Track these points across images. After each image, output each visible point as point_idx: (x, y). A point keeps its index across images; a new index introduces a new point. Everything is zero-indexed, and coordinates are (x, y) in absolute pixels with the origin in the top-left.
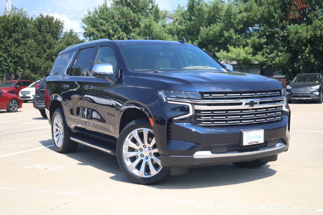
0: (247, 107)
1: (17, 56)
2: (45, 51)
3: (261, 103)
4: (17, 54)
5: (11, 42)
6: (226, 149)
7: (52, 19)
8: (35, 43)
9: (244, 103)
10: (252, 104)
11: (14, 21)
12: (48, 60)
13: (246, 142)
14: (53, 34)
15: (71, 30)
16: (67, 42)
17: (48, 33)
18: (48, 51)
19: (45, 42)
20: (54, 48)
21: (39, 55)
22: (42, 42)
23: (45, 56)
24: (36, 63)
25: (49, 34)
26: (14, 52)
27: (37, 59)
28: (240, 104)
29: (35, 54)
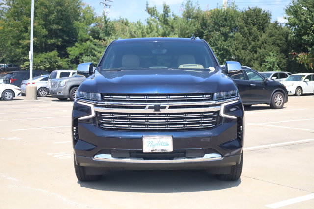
0: (152, 111)
1: (224, 49)
2: (250, 44)
3: (171, 107)
4: (223, 47)
5: (219, 36)
6: (128, 155)
7: (260, 11)
8: (241, 36)
9: (147, 107)
10: (157, 108)
11: (223, 16)
12: (251, 52)
14: (259, 26)
15: (276, 22)
16: (270, 33)
17: (254, 25)
18: (253, 43)
19: (250, 34)
20: (258, 40)
21: (245, 47)
22: (248, 35)
23: (249, 48)
24: (240, 55)
25: (256, 26)
26: (221, 45)
27: (242, 51)
28: (144, 107)
29: (240, 46)
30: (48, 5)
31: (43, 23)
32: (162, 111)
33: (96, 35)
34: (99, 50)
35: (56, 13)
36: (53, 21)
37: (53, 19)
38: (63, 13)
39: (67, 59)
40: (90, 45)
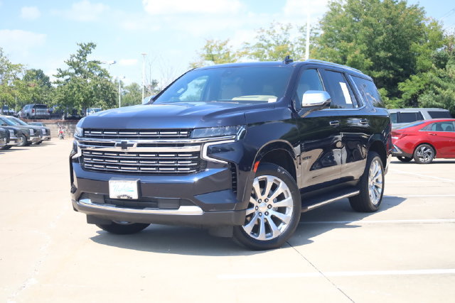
9: (116, 144)
10: (124, 146)
13: (113, 194)
28: (112, 145)
30: (374, 23)
31: (366, 48)
32: (130, 149)
33: (442, 63)
34: (445, 84)
35: (385, 34)
36: (382, 45)
37: (380, 43)
38: (396, 34)
39: (399, 100)
40: (432, 77)
